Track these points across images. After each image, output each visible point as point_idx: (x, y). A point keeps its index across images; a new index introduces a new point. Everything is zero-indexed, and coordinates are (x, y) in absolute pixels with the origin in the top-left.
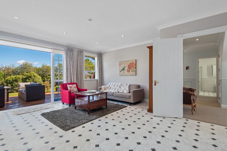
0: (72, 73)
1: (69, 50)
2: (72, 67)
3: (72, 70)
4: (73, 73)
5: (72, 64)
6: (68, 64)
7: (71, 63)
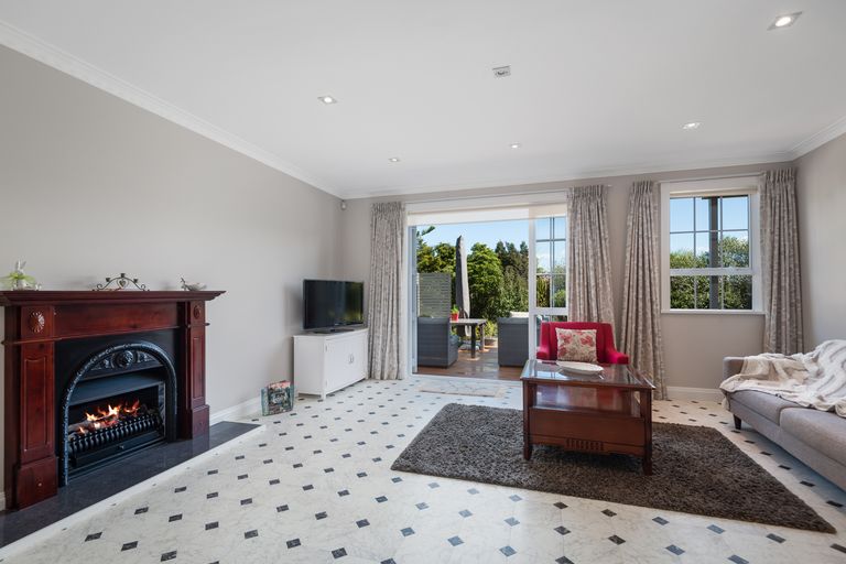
0: (593, 283)
1: (586, 195)
2: (591, 261)
3: (592, 273)
4: (597, 285)
5: (594, 249)
6: (576, 251)
7: (590, 242)
